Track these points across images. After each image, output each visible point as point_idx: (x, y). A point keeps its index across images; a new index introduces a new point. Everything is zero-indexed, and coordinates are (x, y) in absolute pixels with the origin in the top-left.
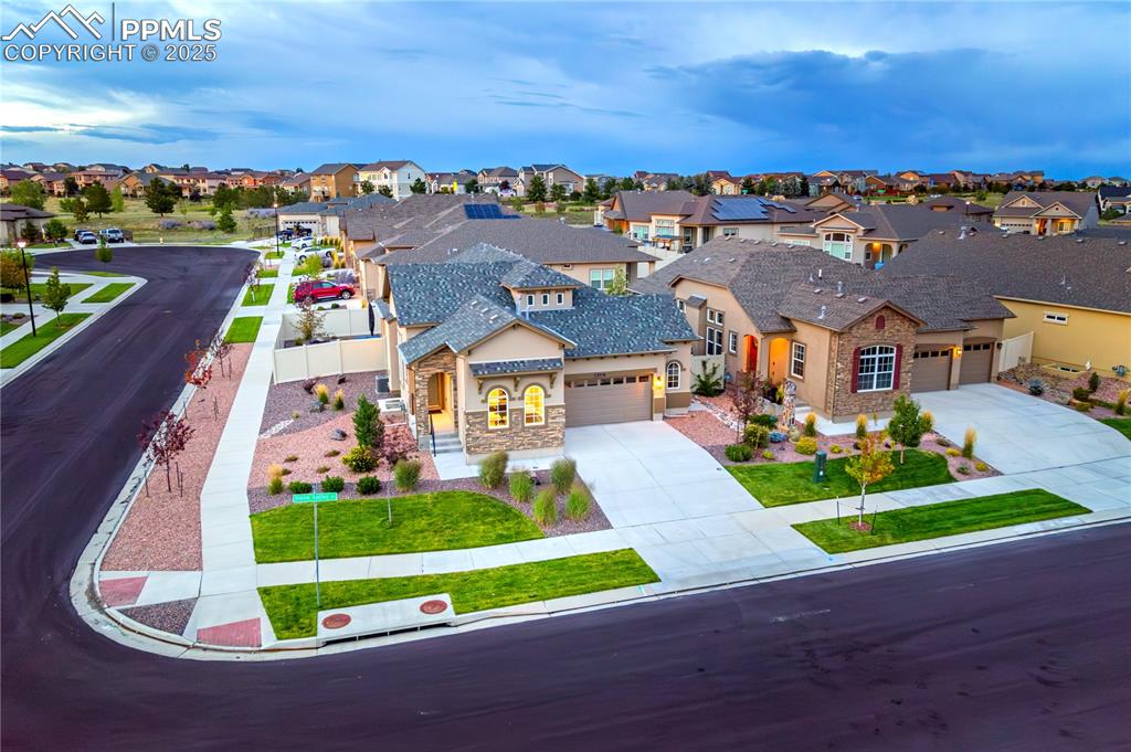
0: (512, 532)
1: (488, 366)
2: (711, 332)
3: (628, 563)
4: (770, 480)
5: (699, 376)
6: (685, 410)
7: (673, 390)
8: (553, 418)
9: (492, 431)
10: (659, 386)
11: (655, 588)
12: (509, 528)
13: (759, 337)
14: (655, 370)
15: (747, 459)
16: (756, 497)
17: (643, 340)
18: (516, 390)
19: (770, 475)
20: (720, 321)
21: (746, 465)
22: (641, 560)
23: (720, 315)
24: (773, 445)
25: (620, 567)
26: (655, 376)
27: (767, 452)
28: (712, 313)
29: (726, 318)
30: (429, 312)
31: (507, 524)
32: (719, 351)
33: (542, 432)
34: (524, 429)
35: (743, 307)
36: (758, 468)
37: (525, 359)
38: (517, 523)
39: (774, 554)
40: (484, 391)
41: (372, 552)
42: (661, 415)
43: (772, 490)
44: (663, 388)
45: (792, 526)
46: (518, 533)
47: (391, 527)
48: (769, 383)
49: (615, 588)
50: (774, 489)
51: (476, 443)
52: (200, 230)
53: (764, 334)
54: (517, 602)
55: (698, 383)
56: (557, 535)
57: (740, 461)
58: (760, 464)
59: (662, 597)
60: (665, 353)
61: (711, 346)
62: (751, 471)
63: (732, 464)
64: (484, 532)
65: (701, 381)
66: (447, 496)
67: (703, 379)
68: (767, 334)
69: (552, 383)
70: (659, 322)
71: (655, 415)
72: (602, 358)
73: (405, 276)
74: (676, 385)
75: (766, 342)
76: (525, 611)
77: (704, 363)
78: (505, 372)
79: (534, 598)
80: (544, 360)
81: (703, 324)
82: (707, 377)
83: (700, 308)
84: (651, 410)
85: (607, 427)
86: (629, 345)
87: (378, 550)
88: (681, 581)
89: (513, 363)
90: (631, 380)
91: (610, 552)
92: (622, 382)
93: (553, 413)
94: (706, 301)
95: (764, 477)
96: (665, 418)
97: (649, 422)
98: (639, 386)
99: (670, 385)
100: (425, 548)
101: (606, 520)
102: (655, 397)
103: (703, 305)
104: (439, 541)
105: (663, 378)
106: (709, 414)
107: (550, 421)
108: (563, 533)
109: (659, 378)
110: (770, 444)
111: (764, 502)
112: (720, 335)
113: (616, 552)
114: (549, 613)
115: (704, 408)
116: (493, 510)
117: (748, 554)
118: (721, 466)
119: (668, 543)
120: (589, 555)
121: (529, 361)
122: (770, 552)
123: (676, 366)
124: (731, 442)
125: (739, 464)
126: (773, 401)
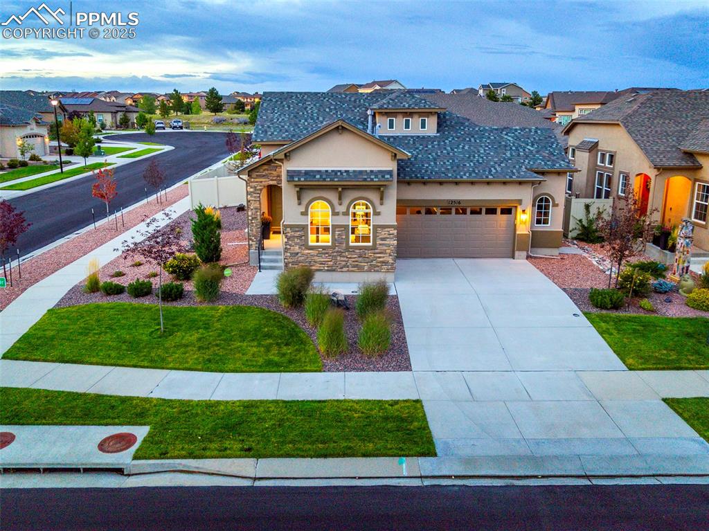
0: (284, 360)
1: (307, 173)
2: (601, 175)
3: (402, 420)
4: (644, 336)
5: (580, 221)
6: (555, 252)
7: (541, 228)
8: (383, 239)
9: (312, 248)
10: (524, 219)
11: (425, 465)
12: (284, 355)
13: (652, 173)
14: (520, 202)
15: (616, 306)
16: (618, 355)
17: (508, 168)
18: (340, 204)
19: (645, 329)
20: (611, 162)
21: (614, 314)
22: (424, 418)
23: (612, 157)
24: (656, 296)
25: (390, 426)
26: (519, 210)
27: (645, 302)
28: (603, 156)
29: (617, 159)
30: (287, 131)
31: (285, 349)
32: (608, 195)
33: (369, 254)
34: (348, 248)
35: (636, 141)
36: (630, 320)
37: (351, 169)
38: (297, 350)
39: (627, 439)
40: (305, 202)
41: (120, 362)
42: (524, 254)
43: (643, 347)
44: (528, 224)
45: (664, 400)
46: (290, 362)
47: (160, 337)
48: (662, 228)
49: (365, 455)
50: (647, 347)
51: (295, 259)
52: (238, 124)
53: (659, 169)
54: (223, 453)
55: (578, 227)
56: (338, 370)
57: (606, 308)
58: (634, 315)
59: (427, 482)
60: (533, 183)
61: (599, 191)
62: (619, 321)
63: (595, 311)
64: (253, 355)
65: (583, 226)
66: (240, 310)
67: (585, 223)
68: (663, 170)
69: (382, 199)
70: (531, 151)
71: (517, 253)
72: (457, 183)
73: (277, 101)
74: (546, 222)
75: (661, 179)
76: (224, 470)
77: (587, 207)
78: (324, 180)
79: (248, 452)
80: (372, 171)
81: (593, 168)
82: (591, 222)
83: (590, 150)
84: (513, 246)
85: (459, 261)
86: (490, 171)
87: (126, 361)
88: (468, 461)
89: (335, 172)
90: (491, 211)
91: (387, 402)
92: (479, 213)
93: (383, 233)
94: (597, 142)
95: (635, 331)
96: (528, 257)
97: (512, 260)
98: (501, 219)
99: (539, 222)
100: (177, 365)
101: (408, 359)
102: (518, 233)
103: (593, 147)
104: (197, 359)
105: (529, 211)
106: (584, 258)
107: (379, 242)
108: (346, 368)
109: (524, 211)
110: (653, 294)
111: (630, 361)
112: (609, 179)
113: (396, 402)
114: (255, 479)
115: (580, 252)
116: (277, 332)
117: (586, 433)
118: (579, 312)
119: (474, 399)
120: (358, 402)
121: (354, 171)
122: (622, 436)
123: (547, 200)
124: (601, 286)
125: (604, 312)
126: (664, 247)
